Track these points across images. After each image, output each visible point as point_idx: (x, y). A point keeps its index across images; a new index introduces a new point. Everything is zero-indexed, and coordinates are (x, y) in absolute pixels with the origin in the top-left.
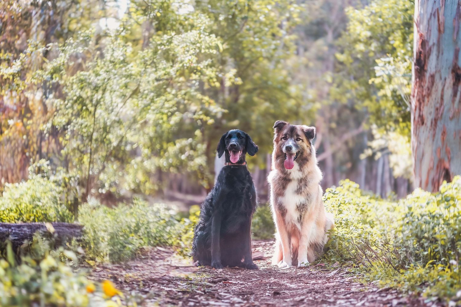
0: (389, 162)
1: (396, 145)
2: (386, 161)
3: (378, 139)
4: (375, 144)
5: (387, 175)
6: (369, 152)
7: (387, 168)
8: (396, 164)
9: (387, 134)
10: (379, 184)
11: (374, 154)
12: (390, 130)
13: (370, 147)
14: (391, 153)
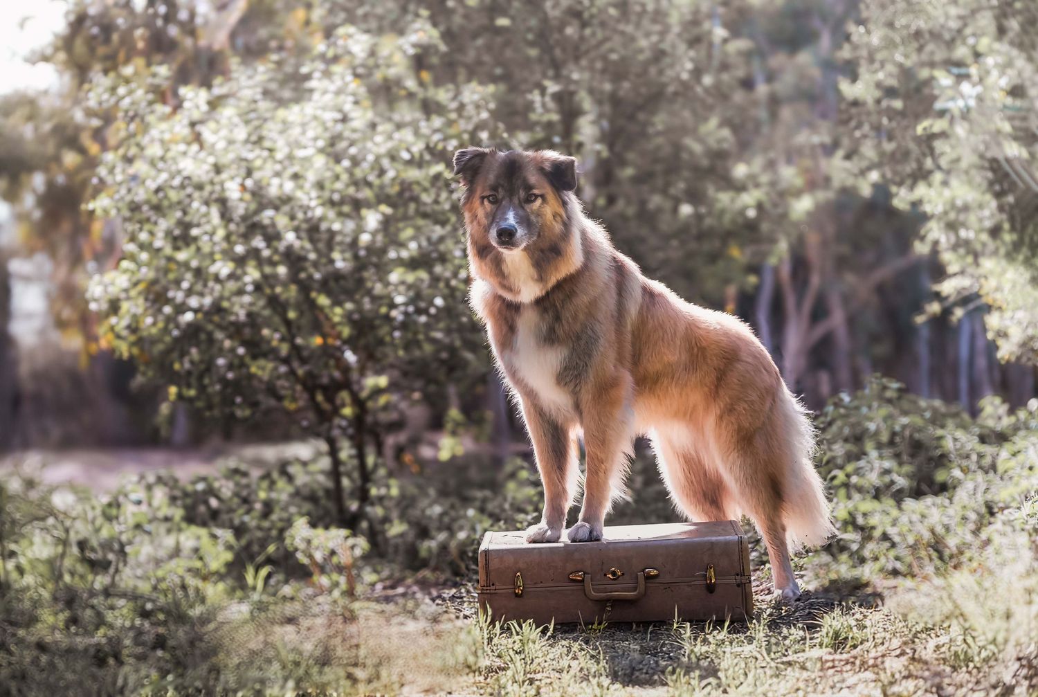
0: (985, 330)
1: (998, 289)
2: (978, 327)
3: (955, 275)
4: (948, 287)
5: (981, 362)
6: (935, 308)
7: (980, 344)
8: (1003, 334)
9: (976, 263)
10: (964, 384)
11: (947, 312)
12: (983, 254)
13: (937, 296)
14: (988, 308)
